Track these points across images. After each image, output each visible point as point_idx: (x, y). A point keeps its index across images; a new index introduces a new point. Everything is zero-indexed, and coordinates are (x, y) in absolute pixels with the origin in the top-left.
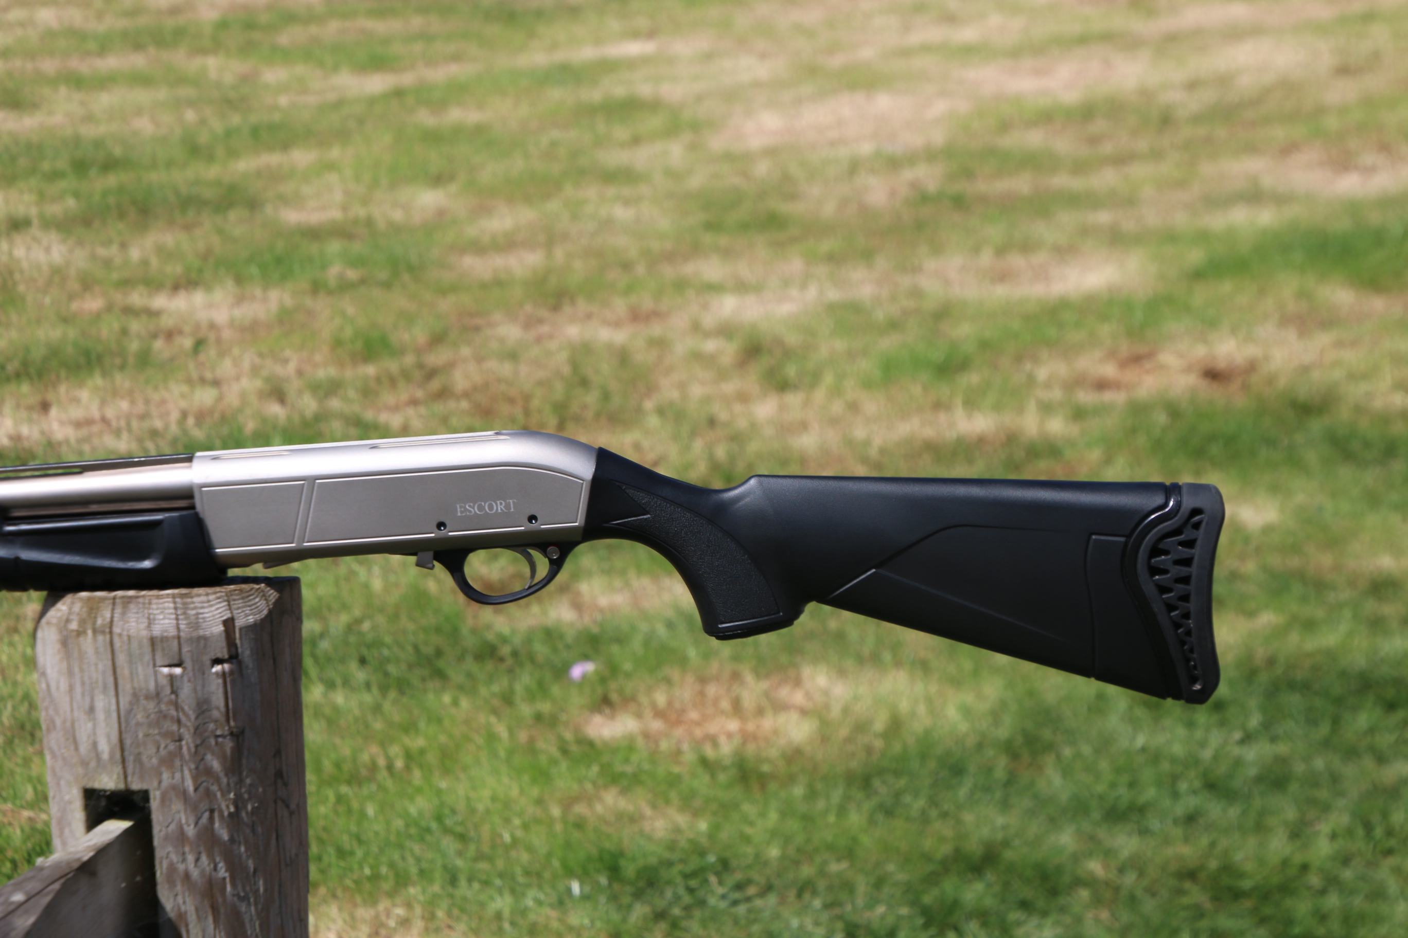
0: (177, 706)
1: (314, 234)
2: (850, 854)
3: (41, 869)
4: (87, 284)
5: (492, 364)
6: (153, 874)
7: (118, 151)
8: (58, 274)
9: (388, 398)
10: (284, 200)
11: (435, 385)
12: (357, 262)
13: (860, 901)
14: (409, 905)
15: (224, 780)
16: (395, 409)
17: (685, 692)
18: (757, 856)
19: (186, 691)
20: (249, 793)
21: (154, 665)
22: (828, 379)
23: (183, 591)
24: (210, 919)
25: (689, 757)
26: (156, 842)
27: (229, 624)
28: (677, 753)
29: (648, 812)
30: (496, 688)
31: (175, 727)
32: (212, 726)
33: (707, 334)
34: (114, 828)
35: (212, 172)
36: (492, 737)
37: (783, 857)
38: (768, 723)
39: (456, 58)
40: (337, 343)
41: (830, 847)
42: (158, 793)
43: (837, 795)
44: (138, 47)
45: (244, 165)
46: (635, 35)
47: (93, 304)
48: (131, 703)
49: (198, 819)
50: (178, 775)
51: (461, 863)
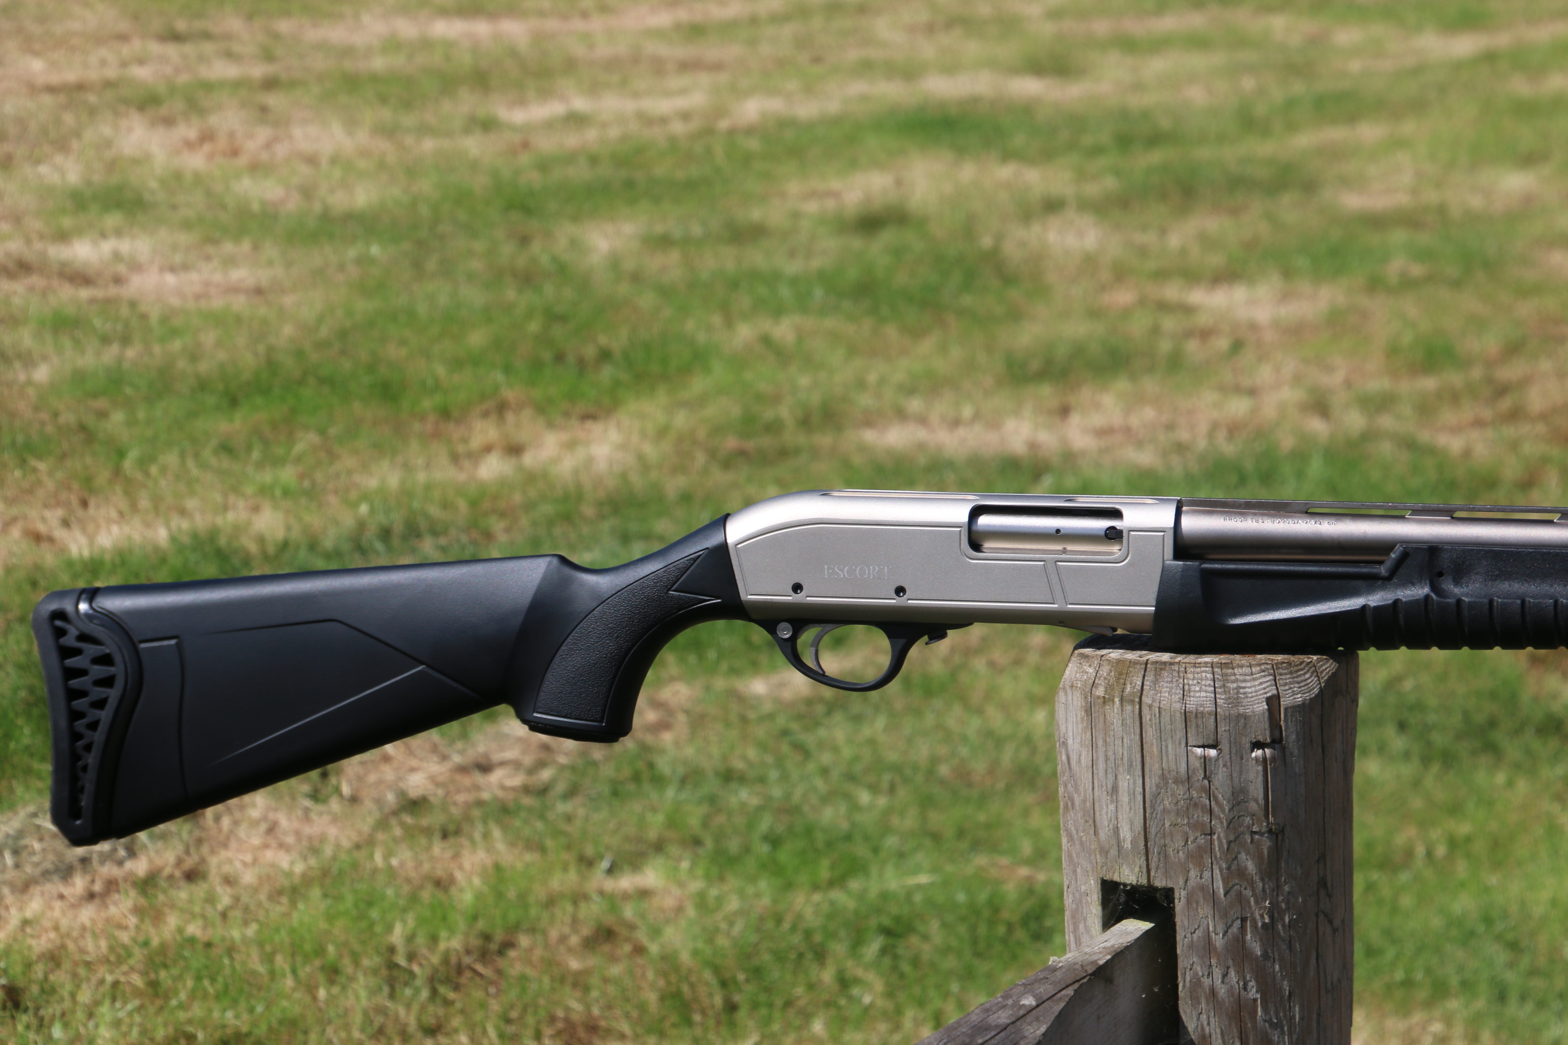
0: (1209, 794)
1: (1377, 222)
3: (1054, 970)
4: (1121, 274)
6: (1175, 988)
7: (1165, 123)
8: (1090, 262)
9: (1448, 416)
10: (1345, 182)
11: (1506, 404)
12: (1422, 255)
14: (1448, 1020)
15: (1260, 885)
16: (1456, 430)
19: (1220, 777)
20: (1288, 903)
21: (1187, 745)
23: (1223, 658)
26: (1179, 950)
27: (1273, 702)
31: (1206, 818)
32: (1248, 820)
34: (1134, 928)
35: (1265, 148)
40: (1393, 351)
42: (1183, 893)
45: (1304, 140)
47: (1124, 297)
48: (1158, 786)
49: (1228, 928)
50: (1207, 874)
51: (1511, 977)
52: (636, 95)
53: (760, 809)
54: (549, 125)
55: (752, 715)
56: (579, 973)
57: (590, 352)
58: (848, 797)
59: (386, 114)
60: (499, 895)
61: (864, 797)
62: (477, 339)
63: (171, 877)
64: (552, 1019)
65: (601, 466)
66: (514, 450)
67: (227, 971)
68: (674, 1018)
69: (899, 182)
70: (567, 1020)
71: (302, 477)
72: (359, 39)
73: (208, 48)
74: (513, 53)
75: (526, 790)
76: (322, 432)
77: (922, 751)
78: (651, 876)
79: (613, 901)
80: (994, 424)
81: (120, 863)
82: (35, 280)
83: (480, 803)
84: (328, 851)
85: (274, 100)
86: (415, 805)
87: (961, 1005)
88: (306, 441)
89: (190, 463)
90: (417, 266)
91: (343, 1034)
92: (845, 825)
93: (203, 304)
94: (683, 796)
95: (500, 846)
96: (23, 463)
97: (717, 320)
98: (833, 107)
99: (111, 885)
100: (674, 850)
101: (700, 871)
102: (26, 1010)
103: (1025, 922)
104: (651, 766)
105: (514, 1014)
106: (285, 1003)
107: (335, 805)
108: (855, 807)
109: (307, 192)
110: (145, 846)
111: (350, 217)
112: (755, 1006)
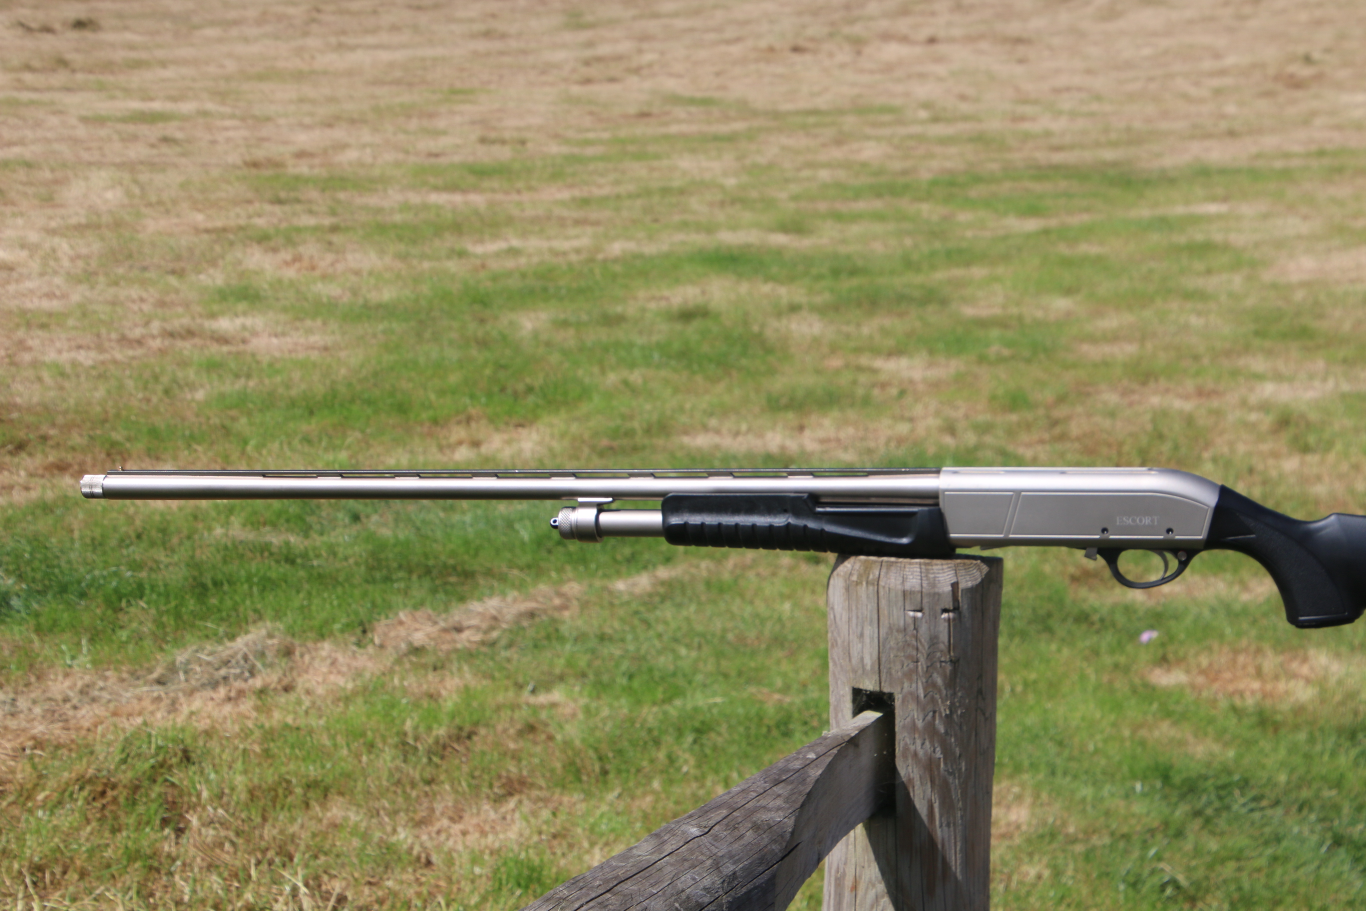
0: (917, 639)
1: (983, 323)
2: (1338, 784)
3: (825, 738)
4: (834, 349)
5: (1098, 419)
6: (894, 750)
7: (860, 263)
8: (816, 342)
9: (1024, 437)
10: (964, 300)
11: (1057, 430)
12: (1009, 344)
13: (1345, 820)
14: (1023, 785)
15: (944, 692)
16: (1029, 445)
17: (1222, 658)
18: (1269, 779)
19: (923, 629)
20: (960, 702)
21: (904, 610)
22: (1339, 446)
23: (927, 561)
24: (929, 784)
25: (1223, 704)
26: (897, 729)
27: (955, 586)
28: (1214, 702)
29: (1191, 739)
30: (1087, 643)
31: (914, 653)
32: (938, 654)
33: (1251, 409)
34: (871, 716)
35: (918, 279)
36: (1083, 678)
37: (1288, 783)
38: (1282, 686)
39: (1087, 210)
40: (993, 398)
41: (1324, 778)
42: (900, 696)
43: (1330, 744)
44: (879, 195)
45: (940, 275)
46: (1213, 199)
47: (836, 362)
48: (887, 634)
49: (925, 716)
50: (914, 685)
51: (1059, 761)
52: (549, 239)
53: (622, 657)
54: (497, 255)
55: (616, 602)
56: (515, 751)
57: (521, 387)
58: (673, 651)
59: (402, 247)
60: (469, 705)
61: (683, 651)
62: (454, 379)
63: (275, 689)
64: (499, 777)
65: (527, 454)
66: (476, 444)
67: (309, 744)
68: (571, 777)
69: (703, 292)
70: (508, 778)
71: (351, 457)
72: (386, 204)
73: (298, 208)
74: (477, 213)
75: (483, 643)
76: (363, 431)
77: (718, 625)
78: (557, 695)
79: (536, 709)
80: (761, 435)
81: (246, 680)
82: (197, 341)
83: (456, 651)
84: (367, 675)
85: (336, 238)
86: (417, 651)
87: (740, 774)
88: (353, 437)
89: (286, 447)
90: (419, 335)
91: (377, 783)
92: (671, 668)
93: (294, 355)
94: (575, 649)
95: (468, 676)
96: (189, 446)
97: (596, 370)
98: (665, 248)
99: (241, 693)
100: (572, 681)
101: (586, 693)
102: (194, 764)
103: (778, 726)
104: (557, 630)
105: (477, 773)
106: (343, 764)
107: (371, 649)
108: (677, 657)
109: (355, 292)
110: (260, 671)
111: (379, 306)
112: (619, 771)
